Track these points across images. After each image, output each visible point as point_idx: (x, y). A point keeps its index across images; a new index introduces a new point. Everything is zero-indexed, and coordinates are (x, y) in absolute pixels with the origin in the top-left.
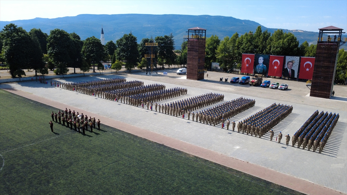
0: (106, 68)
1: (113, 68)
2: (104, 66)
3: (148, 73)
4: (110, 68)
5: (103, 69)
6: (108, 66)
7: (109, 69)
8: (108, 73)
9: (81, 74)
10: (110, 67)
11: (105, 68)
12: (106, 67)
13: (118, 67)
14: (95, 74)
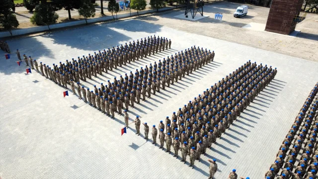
0: (123, 8)
1: (134, 8)
2: (120, 4)
3: (189, 14)
4: (129, 7)
5: (117, 10)
6: (124, 5)
7: (126, 8)
8: (126, 16)
9: (82, 21)
10: (127, 5)
11: (120, 7)
12: (122, 6)
13: (142, 5)
14: (104, 19)
